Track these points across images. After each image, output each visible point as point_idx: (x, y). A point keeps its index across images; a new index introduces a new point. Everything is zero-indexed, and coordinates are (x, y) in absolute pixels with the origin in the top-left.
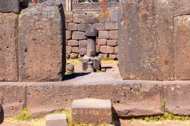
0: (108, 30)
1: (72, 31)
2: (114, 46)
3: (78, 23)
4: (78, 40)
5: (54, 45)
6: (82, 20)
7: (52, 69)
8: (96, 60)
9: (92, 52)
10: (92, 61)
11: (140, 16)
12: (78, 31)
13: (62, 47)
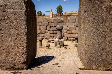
0: (68, 26)
1: (51, 27)
2: (70, 34)
3: (54, 23)
4: (53, 31)
5: (19, 35)
6: (55, 21)
7: (16, 59)
8: (61, 41)
9: (60, 37)
10: (60, 41)
11: (104, 7)
12: (53, 26)
13: (26, 37)
